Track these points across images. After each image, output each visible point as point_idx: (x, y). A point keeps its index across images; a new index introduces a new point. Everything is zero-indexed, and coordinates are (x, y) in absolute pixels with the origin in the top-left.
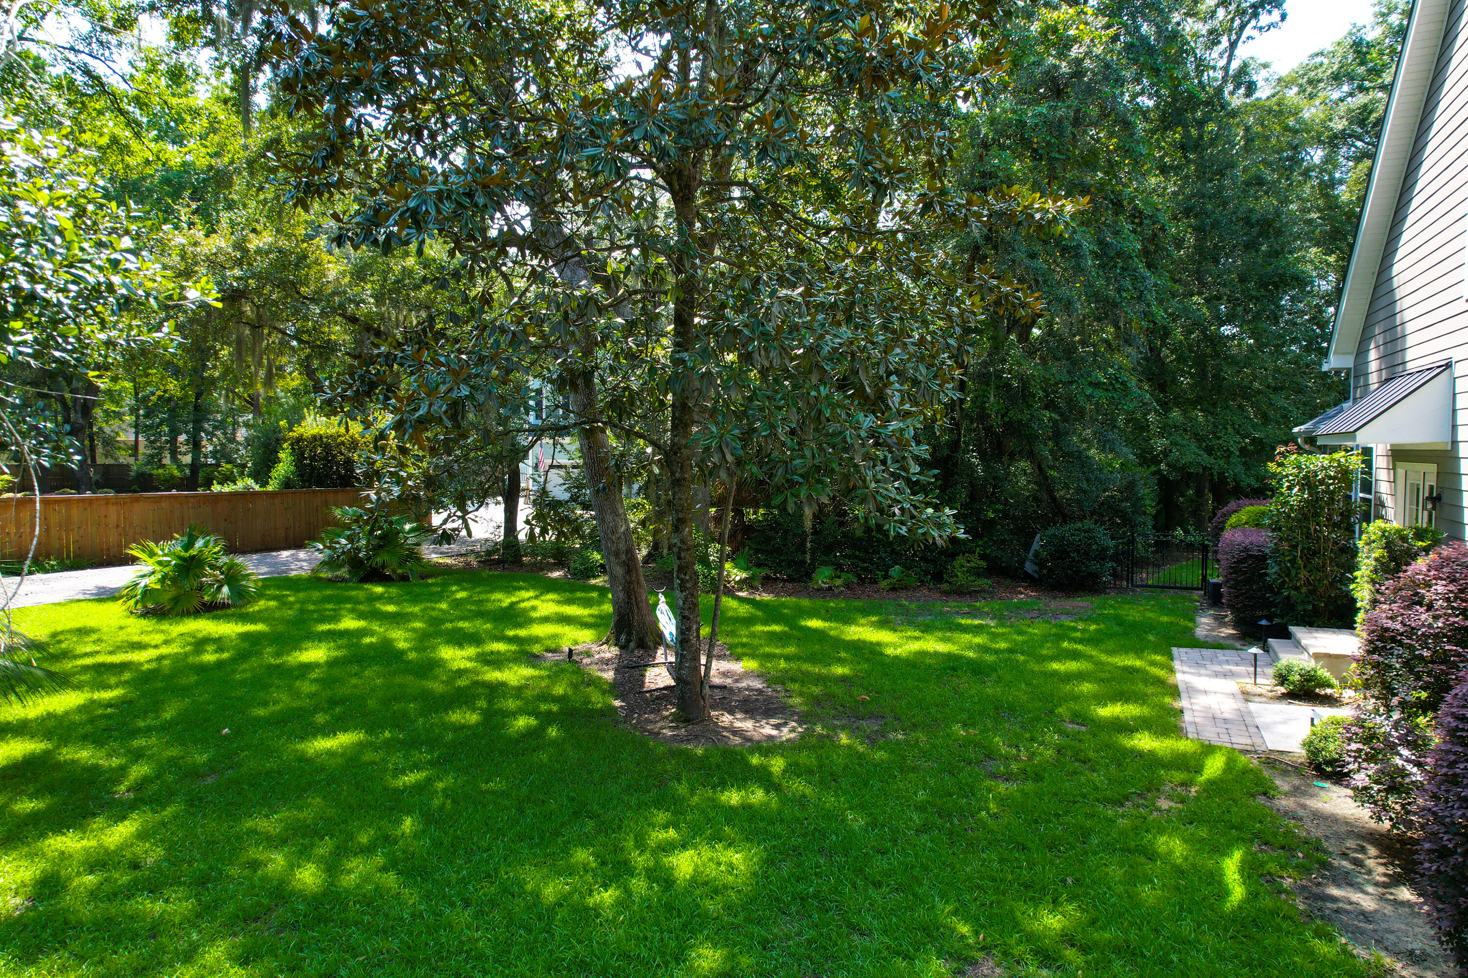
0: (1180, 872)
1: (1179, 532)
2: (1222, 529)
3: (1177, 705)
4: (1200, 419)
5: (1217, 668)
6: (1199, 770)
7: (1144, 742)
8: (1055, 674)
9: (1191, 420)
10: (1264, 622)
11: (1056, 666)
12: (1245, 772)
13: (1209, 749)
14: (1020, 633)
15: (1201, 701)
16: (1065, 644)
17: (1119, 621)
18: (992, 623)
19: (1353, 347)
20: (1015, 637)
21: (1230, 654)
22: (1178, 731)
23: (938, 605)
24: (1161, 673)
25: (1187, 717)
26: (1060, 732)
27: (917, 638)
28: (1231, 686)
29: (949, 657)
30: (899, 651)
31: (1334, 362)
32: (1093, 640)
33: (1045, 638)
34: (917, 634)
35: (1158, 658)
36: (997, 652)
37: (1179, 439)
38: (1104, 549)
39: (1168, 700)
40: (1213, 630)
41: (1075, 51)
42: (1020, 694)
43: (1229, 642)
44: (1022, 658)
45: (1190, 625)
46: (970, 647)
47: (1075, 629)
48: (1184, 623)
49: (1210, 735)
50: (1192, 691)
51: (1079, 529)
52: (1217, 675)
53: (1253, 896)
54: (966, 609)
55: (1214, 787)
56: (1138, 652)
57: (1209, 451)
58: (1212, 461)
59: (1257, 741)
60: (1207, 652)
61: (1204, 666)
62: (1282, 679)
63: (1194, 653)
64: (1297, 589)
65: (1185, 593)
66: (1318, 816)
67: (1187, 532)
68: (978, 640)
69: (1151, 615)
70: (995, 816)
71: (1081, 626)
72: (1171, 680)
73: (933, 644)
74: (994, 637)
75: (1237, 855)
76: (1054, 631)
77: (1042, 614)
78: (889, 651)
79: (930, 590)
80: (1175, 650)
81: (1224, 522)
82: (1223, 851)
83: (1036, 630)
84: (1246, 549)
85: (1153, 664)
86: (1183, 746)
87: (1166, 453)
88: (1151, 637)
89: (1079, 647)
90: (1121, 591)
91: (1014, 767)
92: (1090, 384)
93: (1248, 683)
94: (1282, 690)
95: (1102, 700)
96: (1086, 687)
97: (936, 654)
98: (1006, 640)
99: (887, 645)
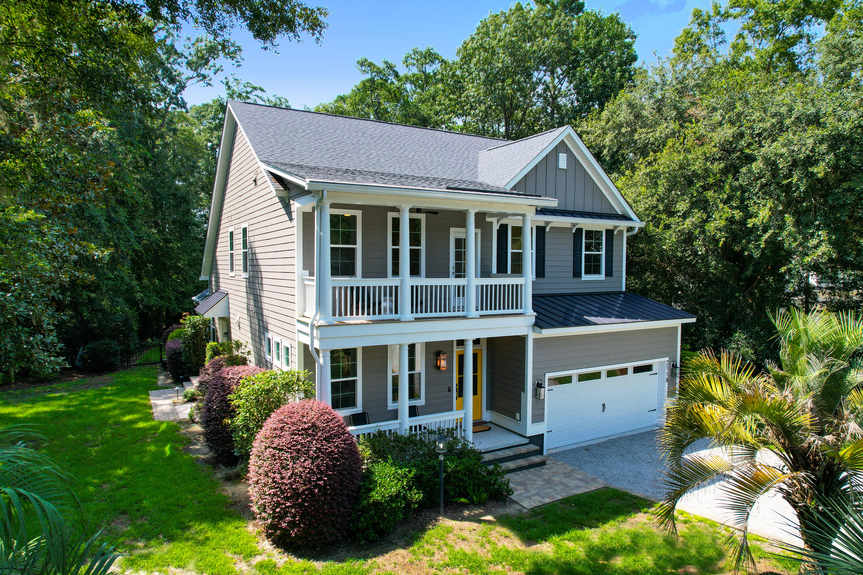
0: (154, 453)
1: (149, 340)
2: (167, 339)
3: (151, 411)
4: (157, 283)
5: (165, 396)
6: (159, 429)
7: (141, 425)
8: (103, 410)
9: (153, 284)
10: (181, 377)
11: (103, 407)
12: (172, 426)
13: (162, 423)
14: (82, 396)
15: (160, 408)
16: (105, 398)
17: (126, 383)
18: (66, 394)
19: (208, 273)
20: (81, 398)
21: (170, 390)
22: (153, 419)
23: (32, 390)
24: (145, 402)
25: (155, 414)
26: (111, 429)
27: (32, 408)
28: (170, 401)
29: (52, 412)
30: (25, 415)
31: (202, 278)
32: (117, 394)
33: (95, 396)
34: (29, 405)
35: (144, 396)
36: (75, 406)
37: (148, 293)
38: (116, 351)
39: (148, 410)
40: (165, 381)
41: (95, 135)
42: (91, 419)
43: (170, 385)
44: (86, 406)
45: (155, 380)
46: (61, 406)
47: (107, 390)
48: (152, 380)
49: (162, 418)
50: (156, 406)
51: (103, 344)
52: (165, 398)
53: (172, 453)
54: (49, 389)
55: (164, 432)
56: (136, 395)
57: (161, 298)
58: (163, 303)
59: (177, 417)
60: (162, 391)
61: (161, 396)
62: (186, 396)
63: (157, 392)
64: (191, 363)
65: (154, 366)
66: (191, 433)
67: (152, 339)
68: (63, 402)
69: (139, 379)
70: (96, 456)
71: (109, 388)
72: (149, 403)
73: (41, 408)
74: (71, 400)
75: (169, 446)
76: (98, 392)
77: (89, 386)
78: (20, 415)
79: (23, 382)
80: (150, 392)
81: (167, 336)
82: (165, 446)
83: (90, 393)
84: (174, 350)
85: (142, 399)
86: (153, 423)
87: (142, 300)
88: (140, 388)
89: (111, 397)
90: (125, 368)
91: (98, 442)
92: (106, 279)
93: (175, 399)
94: (186, 400)
95: (124, 415)
96: (117, 412)
97: (45, 412)
98: (77, 400)
99: (16, 413)
